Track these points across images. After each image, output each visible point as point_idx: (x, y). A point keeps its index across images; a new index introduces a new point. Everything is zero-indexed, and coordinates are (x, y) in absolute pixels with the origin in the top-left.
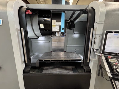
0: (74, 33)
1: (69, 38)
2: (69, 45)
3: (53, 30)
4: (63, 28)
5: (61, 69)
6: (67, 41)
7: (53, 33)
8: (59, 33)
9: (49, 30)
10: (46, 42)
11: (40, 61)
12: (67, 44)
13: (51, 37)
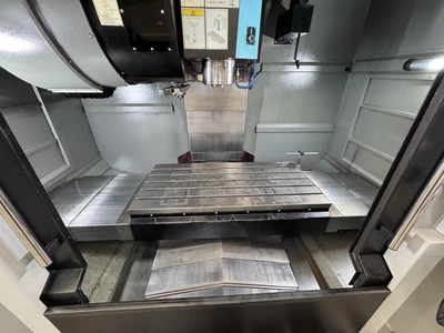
0: (298, 64)
1: (267, 92)
2: (268, 126)
3: (188, 45)
4: (251, 31)
5: (235, 248)
6: (260, 103)
7: (189, 63)
8: (224, 68)
9: (161, 46)
10: (157, 114)
11: (132, 216)
12: (258, 122)
13: (177, 90)
